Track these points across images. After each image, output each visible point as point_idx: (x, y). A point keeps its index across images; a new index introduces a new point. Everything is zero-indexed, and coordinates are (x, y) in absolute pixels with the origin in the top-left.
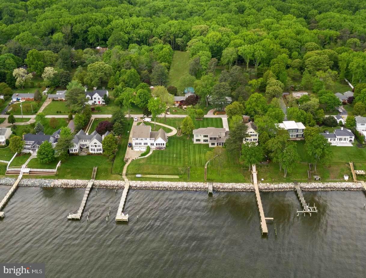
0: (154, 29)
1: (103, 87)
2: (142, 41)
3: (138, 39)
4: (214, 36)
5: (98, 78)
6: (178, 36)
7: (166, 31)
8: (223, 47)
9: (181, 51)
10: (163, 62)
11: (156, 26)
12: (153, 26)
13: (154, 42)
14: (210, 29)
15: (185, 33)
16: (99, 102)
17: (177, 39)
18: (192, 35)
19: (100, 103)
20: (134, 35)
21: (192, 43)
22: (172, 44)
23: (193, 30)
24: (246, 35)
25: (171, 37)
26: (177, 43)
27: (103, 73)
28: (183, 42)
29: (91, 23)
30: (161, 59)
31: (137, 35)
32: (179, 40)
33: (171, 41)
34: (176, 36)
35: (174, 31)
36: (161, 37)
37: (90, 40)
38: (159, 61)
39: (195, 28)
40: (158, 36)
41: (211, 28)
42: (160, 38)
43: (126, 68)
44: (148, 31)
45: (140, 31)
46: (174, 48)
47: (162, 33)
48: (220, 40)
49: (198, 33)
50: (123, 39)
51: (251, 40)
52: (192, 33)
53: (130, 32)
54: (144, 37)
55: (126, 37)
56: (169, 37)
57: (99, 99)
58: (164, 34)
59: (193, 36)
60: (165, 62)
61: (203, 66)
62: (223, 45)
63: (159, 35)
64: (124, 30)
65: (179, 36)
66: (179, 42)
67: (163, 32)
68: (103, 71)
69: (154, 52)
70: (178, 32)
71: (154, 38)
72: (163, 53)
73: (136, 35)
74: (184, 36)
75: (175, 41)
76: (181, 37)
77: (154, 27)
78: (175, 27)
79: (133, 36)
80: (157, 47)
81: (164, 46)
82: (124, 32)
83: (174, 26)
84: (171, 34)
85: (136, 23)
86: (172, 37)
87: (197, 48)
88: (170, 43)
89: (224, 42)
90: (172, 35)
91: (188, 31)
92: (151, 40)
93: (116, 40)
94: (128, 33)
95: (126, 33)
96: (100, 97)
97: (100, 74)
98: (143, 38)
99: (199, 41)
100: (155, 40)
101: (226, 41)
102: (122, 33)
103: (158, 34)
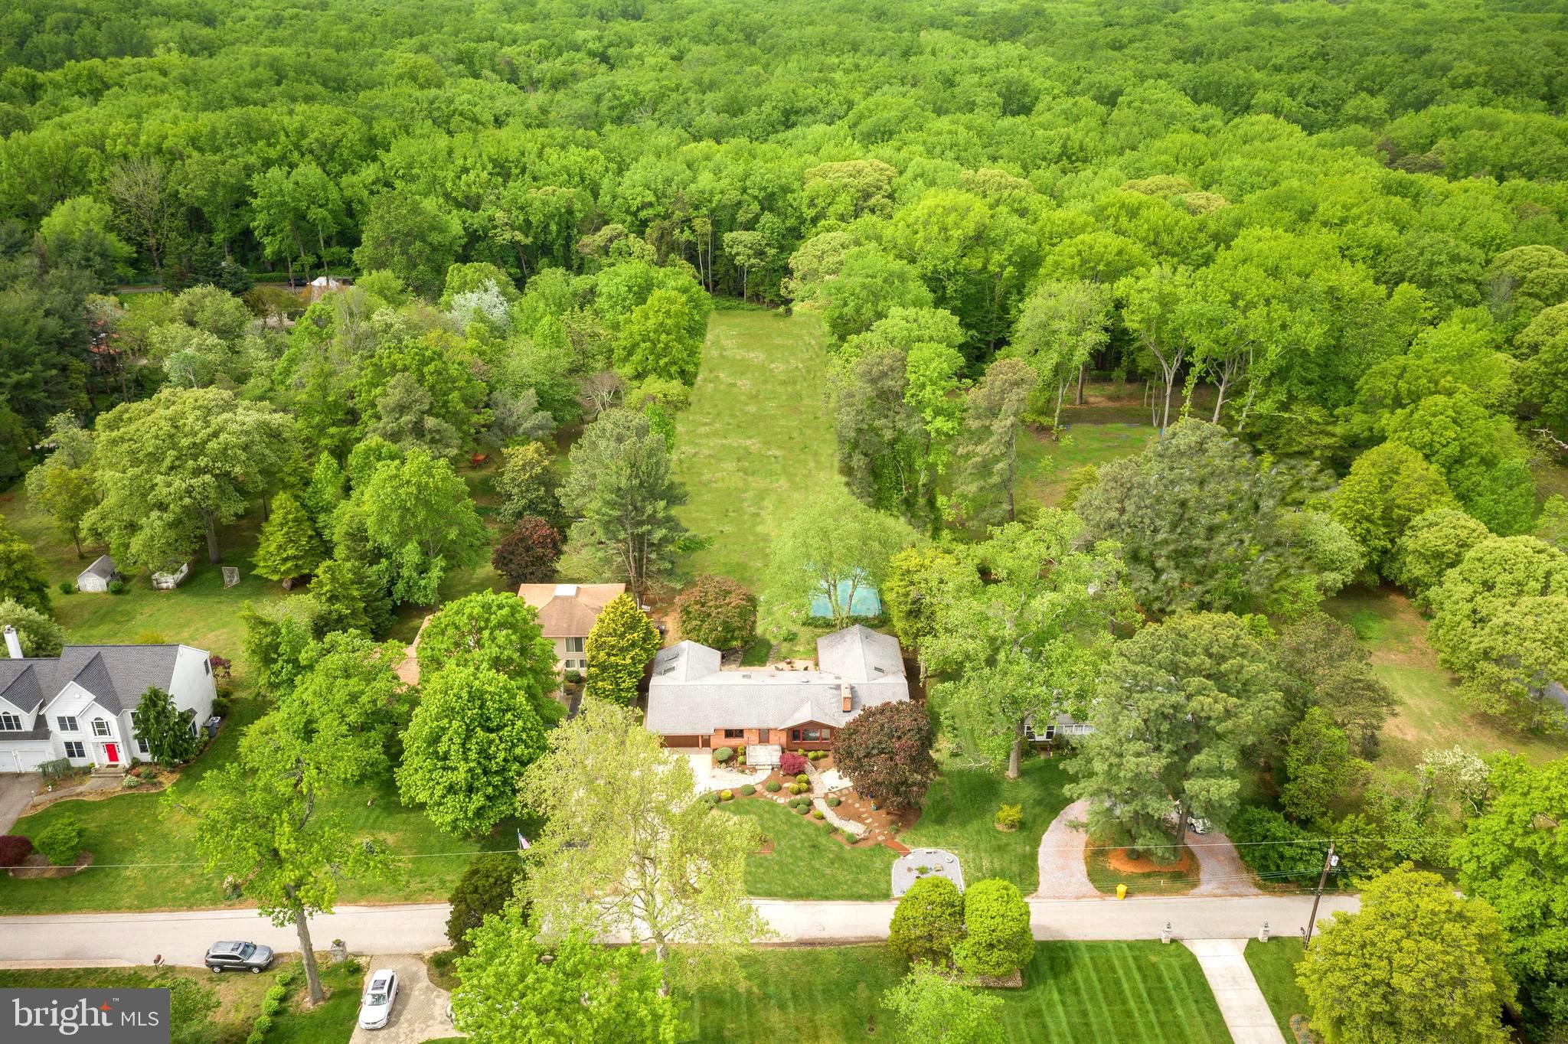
0: (606, 183)
1: (226, 570)
2: (545, 250)
3: (519, 236)
4: (947, 212)
5: (168, 517)
6: (733, 218)
7: (669, 191)
8: (999, 275)
9: (750, 299)
10: (651, 378)
11: (613, 166)
12: (599, 167)
13: (605, 251)
14: (902, 180)
15: (769, 203)
16: (111, 750)
17: (728, 237)
18: (809, 213)
19: (124, 761)
20: (500, 215)
21: (820, 258)
22: (705, 263)
23: (814, 185)
24: (1122, 206)
25: (697, 223)
26: (733, 257)
27: (208, 477)
28: (761, 254)
29: (273, 153)
30: (637, 357)
31: (515, 213)
32: (739, 243)
33: (700, 248)
34: (724, 219)
35: (712, 193)
36: (644, 223)
37: (266, 240)
38: (628, 370)
39: (824, 176)
40: (629, 218)
41: (909, 174)
42: (640, 228)
43: (392, 426)
44: (579, 197)
45: (533, 194)
46: (716, 283)
47: (650, 205)
48: (980, 239)
49: (843, 204)
50: (435, 238)
51: (1165, 237)
52: (812, 204)
53: (479, 196)
54: (554, 227)
55: (455, 223)
56: (687, 222)
57: (101, 727)
58: (661, 209)
59: (814, 221)
60: (663, 373)
61: (928, 414)
62: (1003, 267)
63: (635, 214)
64: (449, 185)
65: (742, 217)
66: (741, 249)
67: (651, 198)
68: (202, 462)
69: (596, 313)
70: (734, 195)
71: (606, 231)
72: (647, 318)
73: (509, 211)
74: (763, 220)
75: (717, 243)
76: (749, 226)
77: (607, 170)
78: (717, 172)
79: (491, 219)
80: (611, 280)
81: (659, 273)
82: (447, 196)
83: (711, 165)
84: (697, 208)
85: (513, 155)
86: (702, 225)
87: (864, 286)
88: (692, 258)
89: (1008, 249)
90: (704, 211)
91: (786, 190)
92: (590, 242)
93: (393, 241)
94: (472, 203)
95: (459, 205)
96: (108, 717)
97: (178, 483)
98: (546, 228)
99: (858, 243)
100: (611, 240)
101: (1018, 241)
102: (430, 204)
103: (628, 212)
